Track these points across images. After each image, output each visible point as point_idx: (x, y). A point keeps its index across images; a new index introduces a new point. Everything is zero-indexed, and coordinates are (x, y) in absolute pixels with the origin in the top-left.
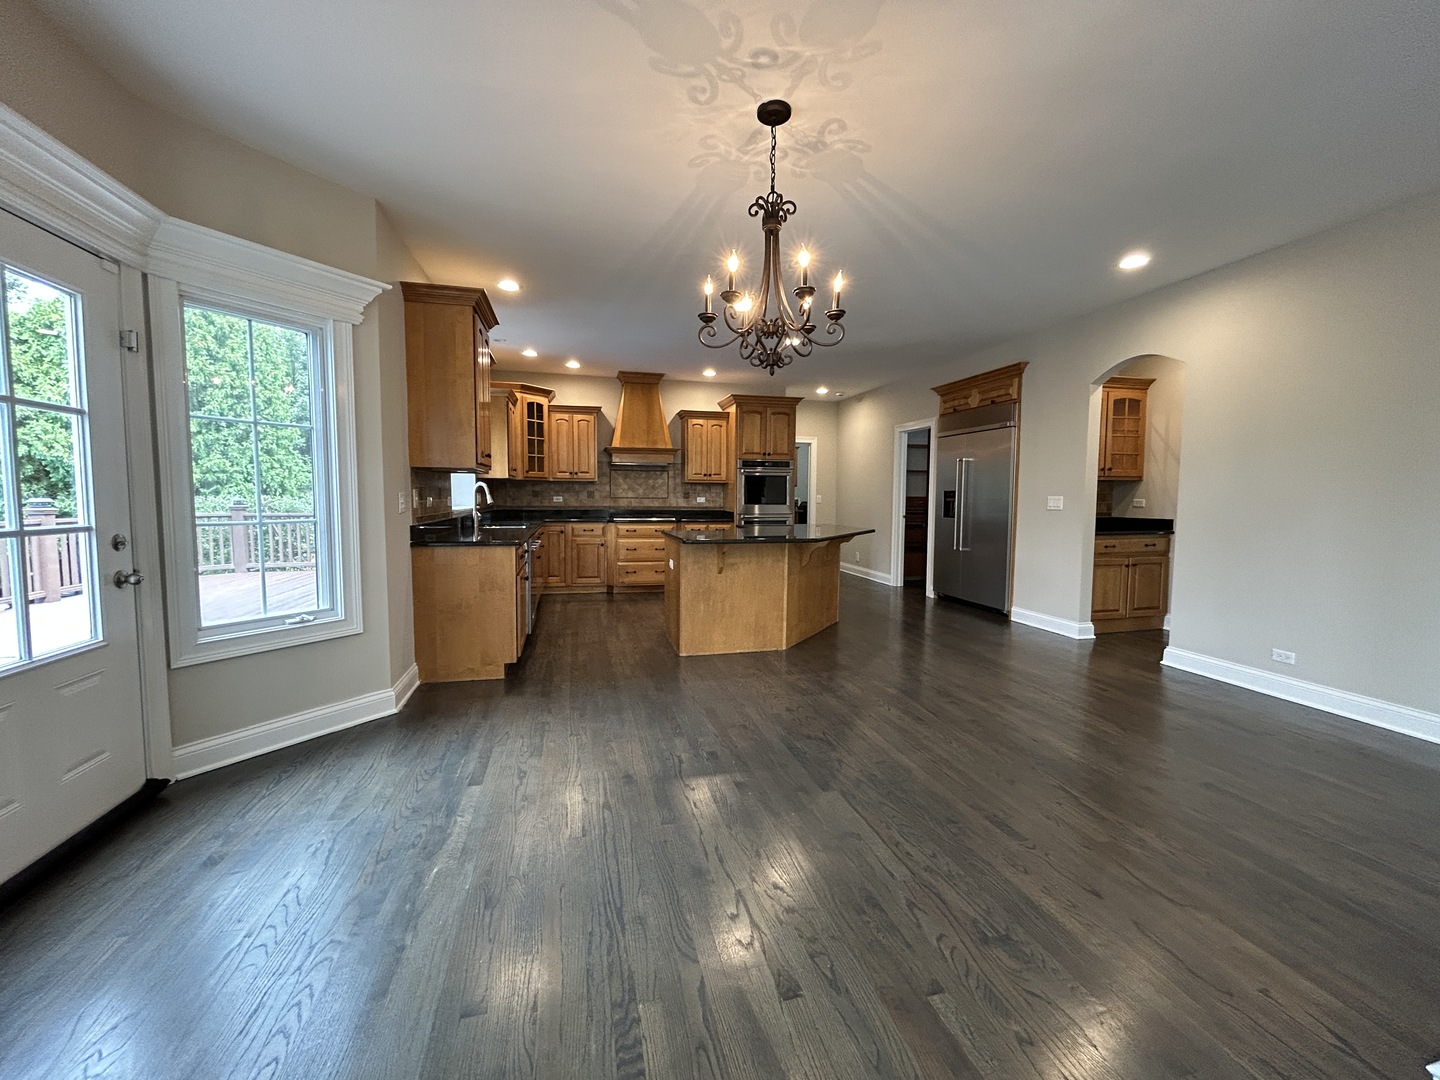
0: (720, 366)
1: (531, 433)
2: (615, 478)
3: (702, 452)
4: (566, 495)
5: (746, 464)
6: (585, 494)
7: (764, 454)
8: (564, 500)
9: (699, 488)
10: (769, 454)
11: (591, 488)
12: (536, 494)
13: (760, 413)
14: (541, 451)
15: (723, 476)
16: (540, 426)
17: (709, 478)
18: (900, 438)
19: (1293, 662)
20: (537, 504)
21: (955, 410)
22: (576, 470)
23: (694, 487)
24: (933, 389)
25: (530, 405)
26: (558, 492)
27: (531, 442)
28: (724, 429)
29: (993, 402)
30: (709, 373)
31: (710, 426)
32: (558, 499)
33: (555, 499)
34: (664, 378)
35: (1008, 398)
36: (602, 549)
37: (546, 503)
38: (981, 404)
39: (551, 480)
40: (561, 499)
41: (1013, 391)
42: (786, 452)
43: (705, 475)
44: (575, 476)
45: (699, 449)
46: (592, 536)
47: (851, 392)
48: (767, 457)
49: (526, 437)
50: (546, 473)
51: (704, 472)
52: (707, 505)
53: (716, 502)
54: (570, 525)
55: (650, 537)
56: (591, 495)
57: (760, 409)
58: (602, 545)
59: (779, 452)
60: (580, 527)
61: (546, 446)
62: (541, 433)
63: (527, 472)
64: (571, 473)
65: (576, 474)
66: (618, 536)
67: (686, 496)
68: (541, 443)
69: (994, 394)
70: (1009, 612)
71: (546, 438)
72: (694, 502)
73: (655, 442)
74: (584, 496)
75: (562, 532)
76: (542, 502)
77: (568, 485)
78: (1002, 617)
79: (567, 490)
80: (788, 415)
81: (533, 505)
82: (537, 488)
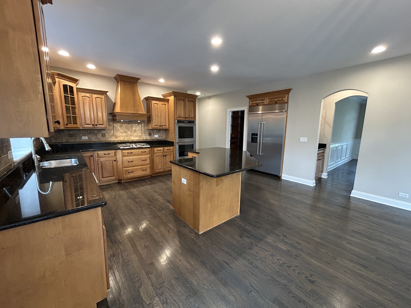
0: (166, 78)
1: (66, 102)
2: (115, 127)
3: (158, 116)
4: (90, 136)
5: (178, 122)
6: (100, 134)
7: (185, 118)
8: (89, 138)
9: (155, 131)
10: (187, 118)
11: (103, 132)
12: (71, 136)
13: (184, 100)
14: (74, 113)
15: (167, 126)
16: (73, 99)
17: (161, 127)
18: (229, 113)
19: (407, 197)
20: (73, 141)
21: (257, 104)
22: (96, 123)
23: (153, 131)
24: (247, 96)
25: (65, 86)
26: (85, 134)
27: (67, 109)
28: (167, 106)
29: (276, 102)
30: (162, 81)
31: (161, 105)
32: (85, 138)
33: (83, 138)
34: (139, 81)
35: (283, 101)
36: (115, 163)
37: (78, 140)
38: (269, 103)
39: (81, 128)
40: (87, 138)
41: (285, 99)
42: (193, 117)
43: (160, 126)
44: (96, 126)
45: (157, 115)
46: (110, 157)
47: (208, 95)
48: (186, 119)
49: (64, 105)
50: (79, 125)
51: (159, 125)
52: (159, 138)
53: (162, 137)
54: (96, 152)
55: (139, 155)
56: (104, 135)
57: (183, 99)
58: (115, 161)
59: (190, 117)
60: (101, 153)
61: (77, 110)
62: (73, 103)
63: (67, 125)
64: (93, 125)
65: (96, 125)
66: (123, 156)
67: (150, 134)
68: (74, 108)
69: (276, 100)
70: (281, 176)
71: (77, 106)
72: (153, 137)
73: (138, 111)
74: (100, 136)
75: (92, 156)
76: (75, 140)
77: (92, 131)
78: (278, 178)
79: (90, 133)
80: (194, 102)
81: (69, 141)
82: (71, 133)
